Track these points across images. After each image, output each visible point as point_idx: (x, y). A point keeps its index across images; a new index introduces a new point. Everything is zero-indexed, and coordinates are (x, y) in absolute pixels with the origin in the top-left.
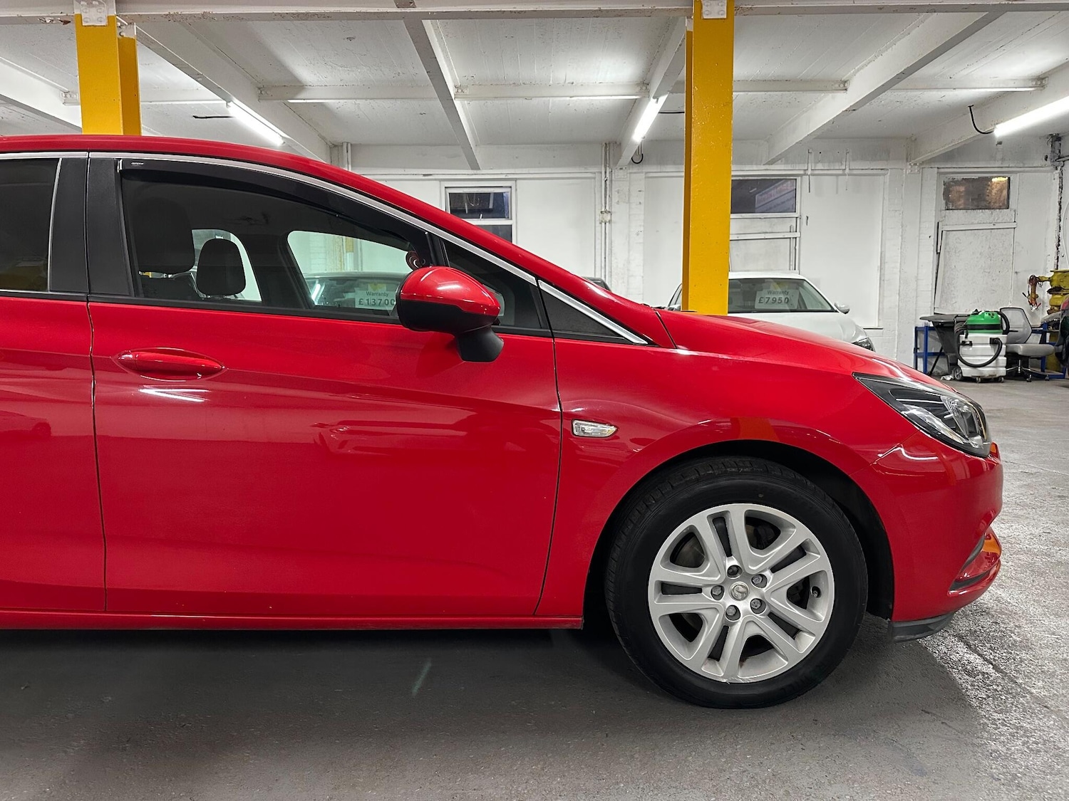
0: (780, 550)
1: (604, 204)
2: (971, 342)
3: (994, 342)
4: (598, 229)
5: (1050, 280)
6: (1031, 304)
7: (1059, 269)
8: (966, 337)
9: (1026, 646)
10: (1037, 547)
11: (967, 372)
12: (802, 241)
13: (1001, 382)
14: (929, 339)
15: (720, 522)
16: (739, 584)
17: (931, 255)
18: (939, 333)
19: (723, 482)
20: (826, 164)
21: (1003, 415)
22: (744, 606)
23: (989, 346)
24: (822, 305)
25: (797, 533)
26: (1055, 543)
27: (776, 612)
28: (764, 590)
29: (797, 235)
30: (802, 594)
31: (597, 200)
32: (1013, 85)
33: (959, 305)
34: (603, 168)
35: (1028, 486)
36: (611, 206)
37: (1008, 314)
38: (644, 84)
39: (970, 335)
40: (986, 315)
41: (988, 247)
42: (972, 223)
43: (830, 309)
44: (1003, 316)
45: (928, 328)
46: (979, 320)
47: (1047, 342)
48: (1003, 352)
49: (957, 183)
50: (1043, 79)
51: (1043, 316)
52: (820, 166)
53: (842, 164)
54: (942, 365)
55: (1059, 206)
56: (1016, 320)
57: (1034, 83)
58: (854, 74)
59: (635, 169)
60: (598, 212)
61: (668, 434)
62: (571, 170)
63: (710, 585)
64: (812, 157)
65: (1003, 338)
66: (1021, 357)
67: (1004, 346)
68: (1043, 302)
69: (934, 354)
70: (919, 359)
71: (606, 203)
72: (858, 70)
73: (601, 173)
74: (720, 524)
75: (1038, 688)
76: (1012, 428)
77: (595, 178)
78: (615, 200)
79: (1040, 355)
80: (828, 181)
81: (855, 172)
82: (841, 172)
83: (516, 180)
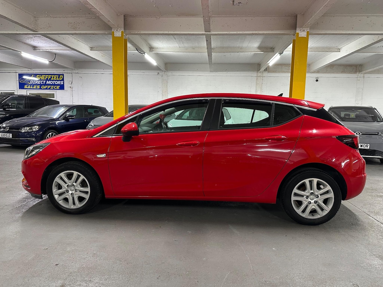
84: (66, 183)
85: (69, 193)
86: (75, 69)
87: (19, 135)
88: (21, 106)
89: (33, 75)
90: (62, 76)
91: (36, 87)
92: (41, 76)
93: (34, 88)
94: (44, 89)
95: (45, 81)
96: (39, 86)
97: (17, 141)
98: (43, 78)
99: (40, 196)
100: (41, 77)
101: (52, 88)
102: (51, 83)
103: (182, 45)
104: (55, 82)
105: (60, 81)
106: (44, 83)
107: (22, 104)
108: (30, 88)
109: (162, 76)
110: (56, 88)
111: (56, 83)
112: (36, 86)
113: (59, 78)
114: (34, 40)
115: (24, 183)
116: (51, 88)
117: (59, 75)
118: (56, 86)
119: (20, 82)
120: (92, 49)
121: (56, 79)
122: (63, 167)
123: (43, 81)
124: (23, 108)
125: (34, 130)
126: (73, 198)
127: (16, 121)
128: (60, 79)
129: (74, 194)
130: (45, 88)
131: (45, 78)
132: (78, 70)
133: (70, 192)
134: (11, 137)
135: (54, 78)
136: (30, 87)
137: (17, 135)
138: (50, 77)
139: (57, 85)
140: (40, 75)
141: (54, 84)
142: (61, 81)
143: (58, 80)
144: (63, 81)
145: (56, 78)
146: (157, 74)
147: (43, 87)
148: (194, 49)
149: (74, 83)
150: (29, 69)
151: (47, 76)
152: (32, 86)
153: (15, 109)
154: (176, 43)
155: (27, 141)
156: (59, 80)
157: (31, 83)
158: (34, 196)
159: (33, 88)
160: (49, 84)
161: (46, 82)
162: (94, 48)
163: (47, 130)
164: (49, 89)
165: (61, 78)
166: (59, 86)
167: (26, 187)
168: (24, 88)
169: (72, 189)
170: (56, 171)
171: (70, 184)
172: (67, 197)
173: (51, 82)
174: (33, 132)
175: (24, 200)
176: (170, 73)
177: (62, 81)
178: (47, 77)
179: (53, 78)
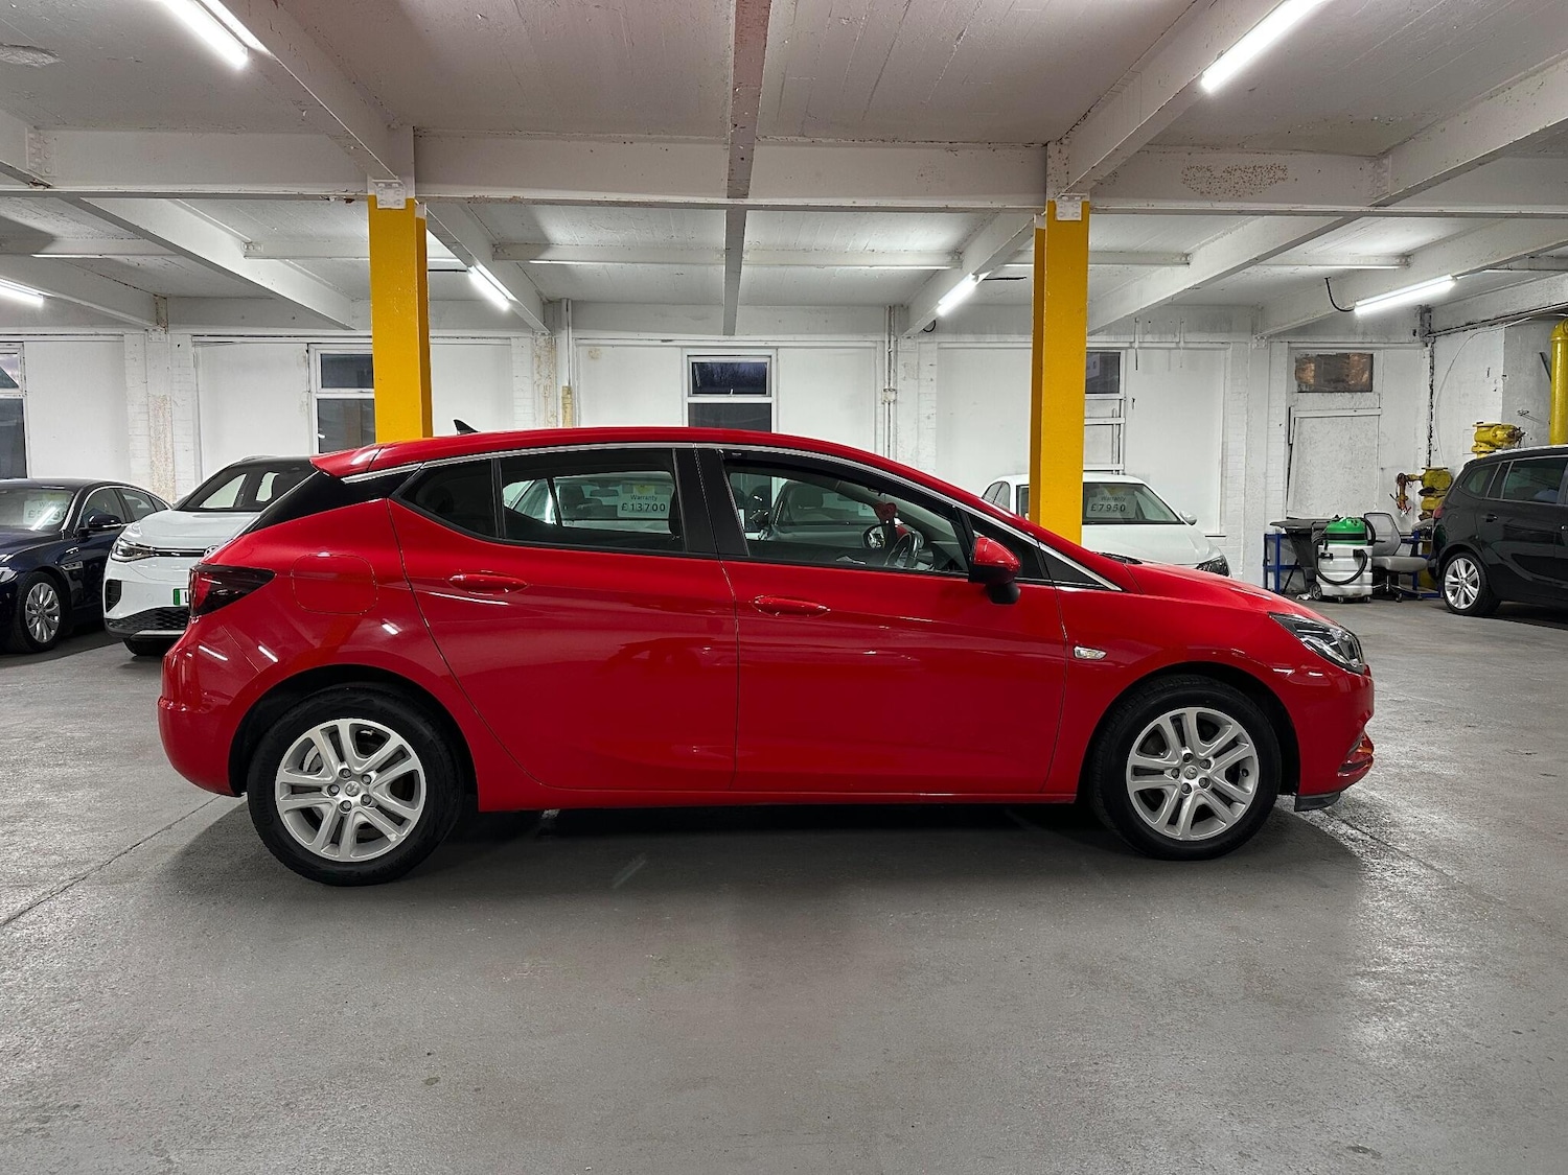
0: (1219, 742)
1: (887, 381)
2: (1331, 555)
3: (1358, 554)
4: (880, 410)
5: (1421, 479)
6: (1399, 508)
7: (1432, 466)
8: (1326, 549)
9: (1394, 825)
10: (1403, 762)
11: (1327, 589)
12: (1127, 428)
13: (1366, 602)
14: (1281, 548)
15: (1177, 722)
16: (1189, 767)
17: (1283, 448)
18: (1293, 542)
19: (1181, 692)
20: (1157, 336)
21: (1371, 642)
22: (1194, 783)
23: (1352, 560)
24: (1166, 514)
25: (1233, 728)
26: (1419, 759)
27: (1216, 788)
28: (1209, 771)
29: (1122, 421)
30: (1235, 774)
31: (878, 374)
32: (1375, 262)
33: (1316, 509)
34: (887, 336)
35: (1397, 713)
36: (896, 382)
37: (1373, 520)
38: (957, 254)
39: (1330, 546)
40: (1349, 522)
41: (1348, 437)
42: (1330, 409)
43: (1176, 520)
44: (1368, 523)
45: (1279, 536)
46: (1340, 528)
47: (1420, 553)
48: (1368, 567)
49: (1308, 359)
50: (1408, 256)
51: (1414, 522)
52: (1149, 338)
53: (1175, 336)
54: (1298, 581)
55: (1429, 391)
56: (1382, 527)
57: (1398, 261)
58: (1199, 248)
59: (926, 338)
60: (880, 389)
61: (1139, 658)
62: (850, 338)
63: (1169, 768)
64: (1139, 327)
65: (1367, 549)
66: (1389, 571)
67: (1369, 560)
68: (1415, 505)
69: (1288, 567)
70: (1269, 574)
71: (889, 379)
72: (1203, 245)
73: (884, 342)
74: (1177, 723)
75: (1403, 847)
76: (1380, 656)
77: (875, 348)
78: (901, 372)
79: (1412, 569)
80: (1158, 356)
81: (1191, 345)
82: (1173, 345)
83: (777, 348)
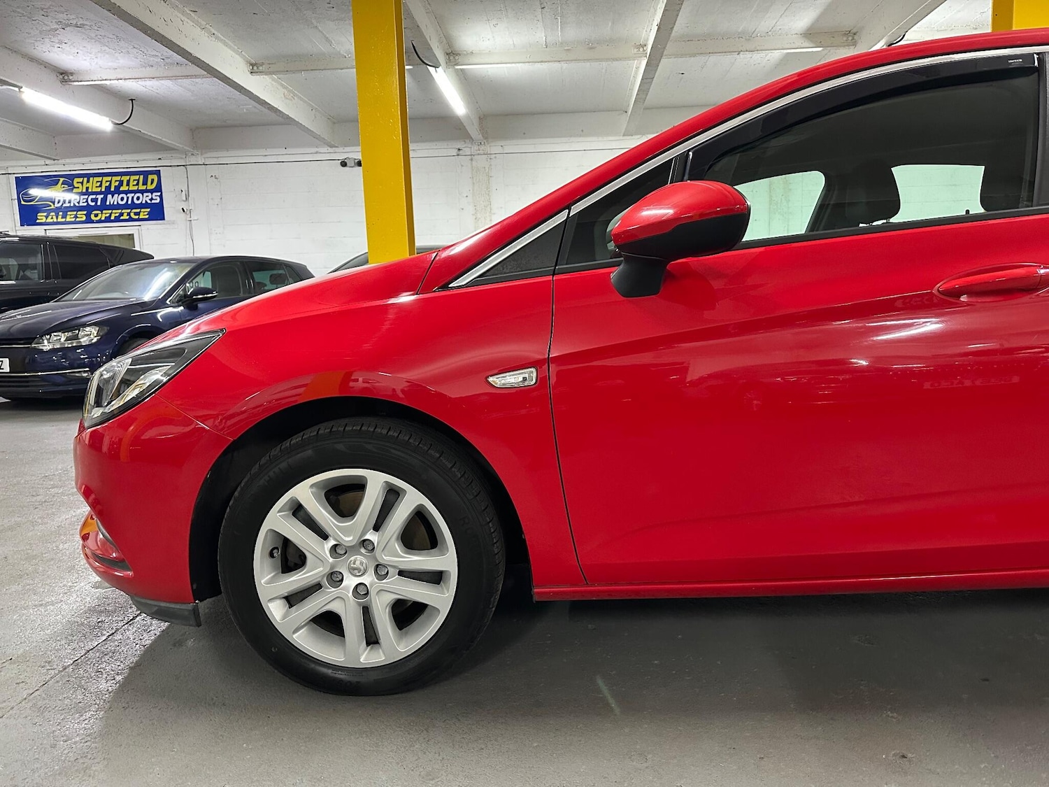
84: (325, 536)
85: (346, 588)
86: (195, 152)
87: (34, 360)
88: (34, 275)
89: (62, 180)
90: (155, 177)
91: (76, 217)
92: (88, 182)
93: (68, 219)
94: (100, 221)
95: (102, 196)
96: (85, 212)
97: (27, 382)
98: (93, 185)
99: (186, 613)
100: (90, 185)
101: (125, 217)
102: (121, 203)
103: (558, 35)
104: (133, 197)
105: (150, 194)
106: (99, 203)
107: (34, 267)
108: (55, 220)
109: (472, 160)
110: (137, 217)
111: (136, 201)
112: (75, 213)
113: (145, 183)
114: (61, 42)
115: (90, 542)
116: (122, 218)
117: (146, 174)
118: (138, 210)
119: (23, 203)
120: (255, 68)
121: (136, 188)
122: (309, 452)
123: (94, 197)
124: (39, 279)
125: (84, 341)
126: (366, 611)
127: (20, 317)
128: (150, 187)
129: (373, 593)
130: (103, 218)
131: (101, 186)
132: (204, 156)
133: (350, 582)
134: (8, 371)
135: (131, 184)
136: (54, 217)
137: (27, 361)
138: (117, 183)
139: (142, 206)
140: (86, 179)
141: (129, 202)
142: (152, 191)
143: (142, 192)
144: (159, 194)
145: (137, 184)
146: (454, 152)
147: (96, 215)
148: (591, 48)
149: (194, 199)
150: (48, 162)
151: (106, 179)
152: (61, 213)
153: (13, 282)
154: (540, 24)
155: (64, 379)
156: (147, 191)
157: (56, 205)
158: (156, 608)
159: (64, 220)
160: (115, 203)
161: (104, 200)
162: (263, 64)
163: (128, 341)
164: (117, 220)
165: (152, 183)
166: (149, 210)
167: (105, 564)
168: (38, 221)
169: (358, 563)
170: (271, 474)
171: (347, 539)
172: (335, 607)
173: (122, 199)
174: (81, 347)
175: (94, 619)
176: (495, 148)
177: (154, 194)
178: (108, 184)
179: (128, 184)
